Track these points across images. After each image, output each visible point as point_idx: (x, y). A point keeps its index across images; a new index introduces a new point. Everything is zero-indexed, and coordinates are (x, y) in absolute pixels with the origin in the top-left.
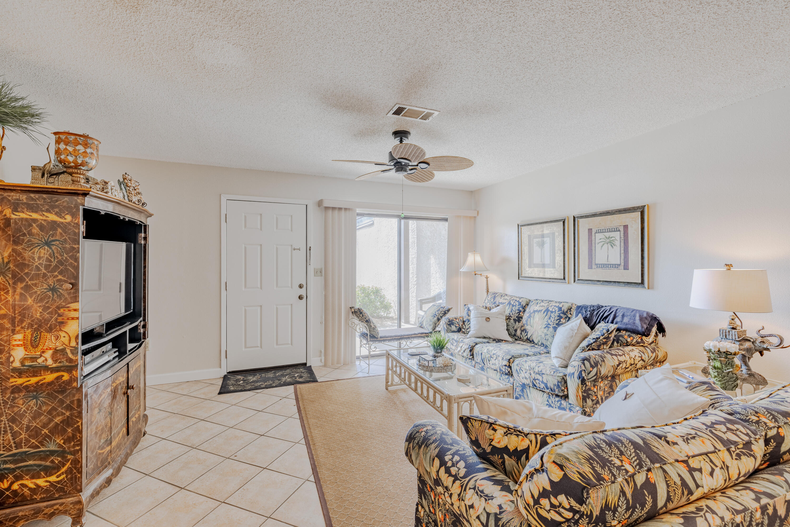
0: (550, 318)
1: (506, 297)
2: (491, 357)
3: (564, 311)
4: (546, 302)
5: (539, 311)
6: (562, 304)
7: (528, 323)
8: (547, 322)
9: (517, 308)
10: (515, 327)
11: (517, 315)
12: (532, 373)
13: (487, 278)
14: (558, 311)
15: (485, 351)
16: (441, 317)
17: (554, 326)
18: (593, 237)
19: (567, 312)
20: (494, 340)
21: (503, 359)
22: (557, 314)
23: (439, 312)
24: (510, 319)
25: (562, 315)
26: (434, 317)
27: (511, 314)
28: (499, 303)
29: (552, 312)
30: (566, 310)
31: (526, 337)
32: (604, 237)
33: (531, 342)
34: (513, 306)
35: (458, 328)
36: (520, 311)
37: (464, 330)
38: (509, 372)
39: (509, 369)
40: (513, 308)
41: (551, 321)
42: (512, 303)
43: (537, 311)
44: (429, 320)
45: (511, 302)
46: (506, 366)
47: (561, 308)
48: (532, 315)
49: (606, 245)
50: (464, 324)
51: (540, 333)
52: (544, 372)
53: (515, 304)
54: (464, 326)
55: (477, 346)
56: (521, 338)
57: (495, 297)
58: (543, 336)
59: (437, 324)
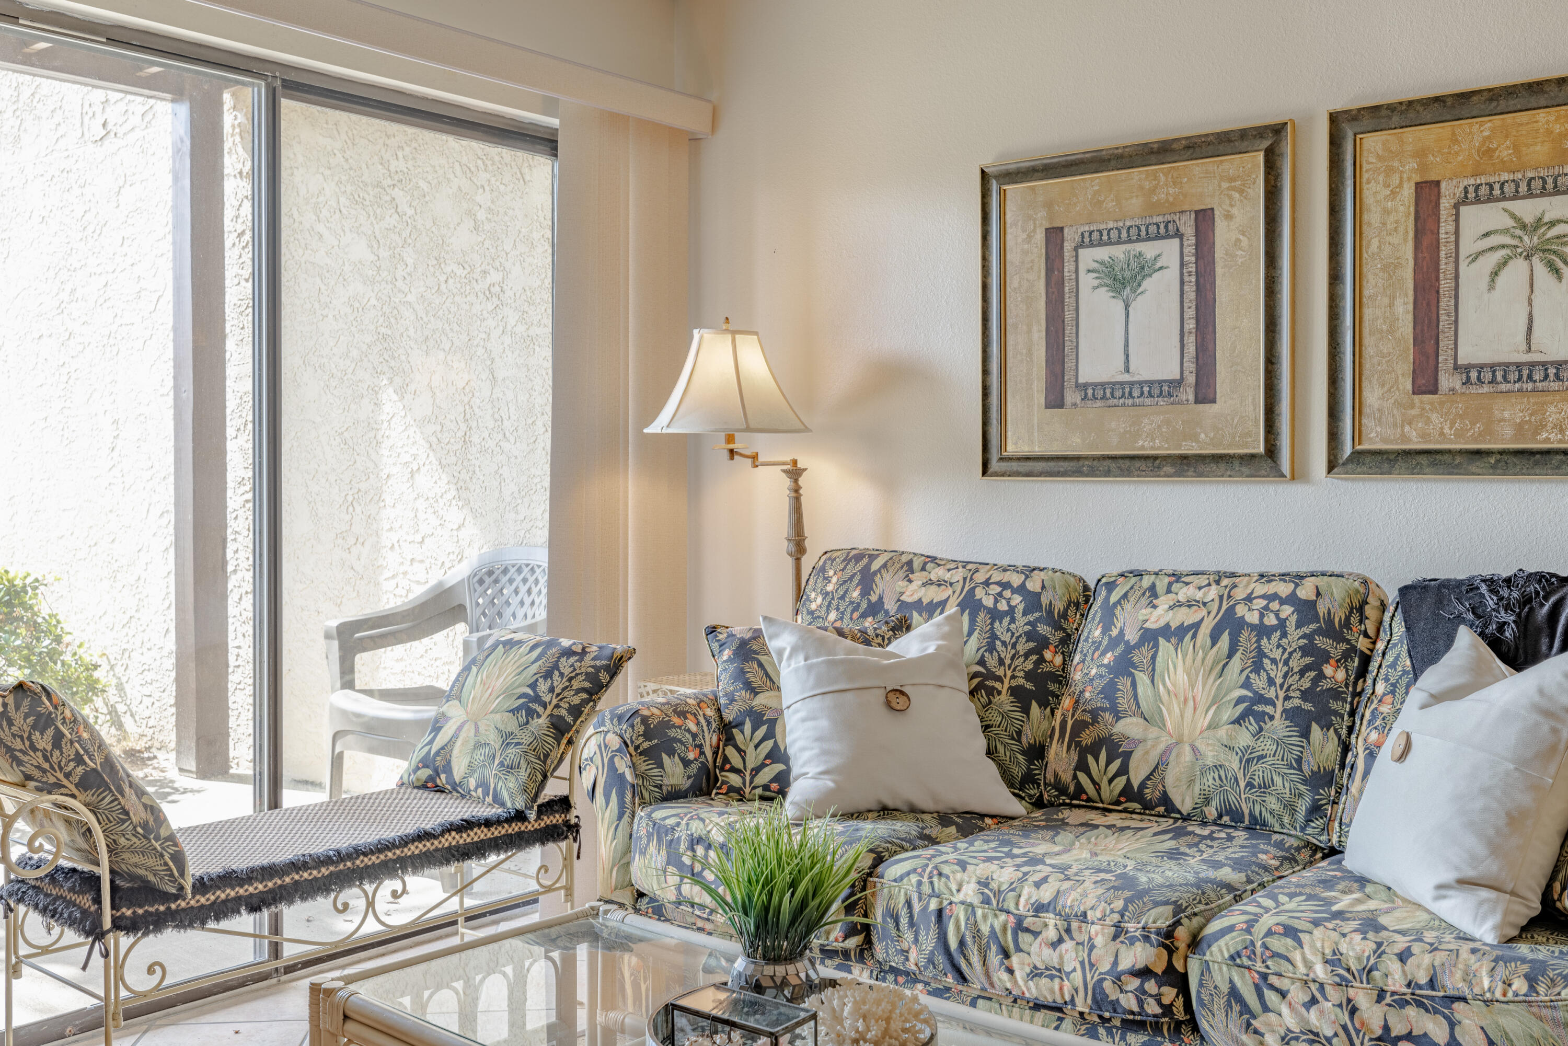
0: (1258, 667)
1: (938, 573)
2: (1020, 927)
3: (1329, 620)
4: (1203, 580)
5: (1178, 634)
6: (1309, 583)
7: (1123, 703)
8: (1247, 685)
9: (1021, 624)
10: (1027, 730)
11: (1029, 666)
12: (1363, 998)
13: (795, 473)
14: (1299, 625)
15: (970, 892)
16: (576, 711)
17: (1289, 705)
19: (1347, 624)
20: (944, 819)
21: (1119, 932)
22: (1295, 636)
23: (558, 683)
24: (991, 691)
25: (1322, 642)
26: (531, 713)
27: (992, 662)
28: (903, 605)
29: (1262, 631)
30: (1339, 615)
31: (1120, 782)
32: (1510, 223)
33: (1147, 807)
34: (995, 615)
35: (694, 769)
36: (1043, 643)
37: (734, 780)
38: (1167, 1010)
39: (1169, 994)
40: (1000, 628)
41: (1271, 682)
42: (989, 602)
43: (1166, 631)
44: (493, 739)
45: (979, 593)
46: (1144, 973)
47: (1312, 605)
48: (1141, 656)
49: (1519, 267)
50: (730, 740)
51: (1210, 756)
52: (1453, 983)
53: (1003, 606)
54: (730, 752)
55: (893, 870)
56: (1080, 789)
57: (867, 581)
58: (1234, 764)
59: (555, 755)
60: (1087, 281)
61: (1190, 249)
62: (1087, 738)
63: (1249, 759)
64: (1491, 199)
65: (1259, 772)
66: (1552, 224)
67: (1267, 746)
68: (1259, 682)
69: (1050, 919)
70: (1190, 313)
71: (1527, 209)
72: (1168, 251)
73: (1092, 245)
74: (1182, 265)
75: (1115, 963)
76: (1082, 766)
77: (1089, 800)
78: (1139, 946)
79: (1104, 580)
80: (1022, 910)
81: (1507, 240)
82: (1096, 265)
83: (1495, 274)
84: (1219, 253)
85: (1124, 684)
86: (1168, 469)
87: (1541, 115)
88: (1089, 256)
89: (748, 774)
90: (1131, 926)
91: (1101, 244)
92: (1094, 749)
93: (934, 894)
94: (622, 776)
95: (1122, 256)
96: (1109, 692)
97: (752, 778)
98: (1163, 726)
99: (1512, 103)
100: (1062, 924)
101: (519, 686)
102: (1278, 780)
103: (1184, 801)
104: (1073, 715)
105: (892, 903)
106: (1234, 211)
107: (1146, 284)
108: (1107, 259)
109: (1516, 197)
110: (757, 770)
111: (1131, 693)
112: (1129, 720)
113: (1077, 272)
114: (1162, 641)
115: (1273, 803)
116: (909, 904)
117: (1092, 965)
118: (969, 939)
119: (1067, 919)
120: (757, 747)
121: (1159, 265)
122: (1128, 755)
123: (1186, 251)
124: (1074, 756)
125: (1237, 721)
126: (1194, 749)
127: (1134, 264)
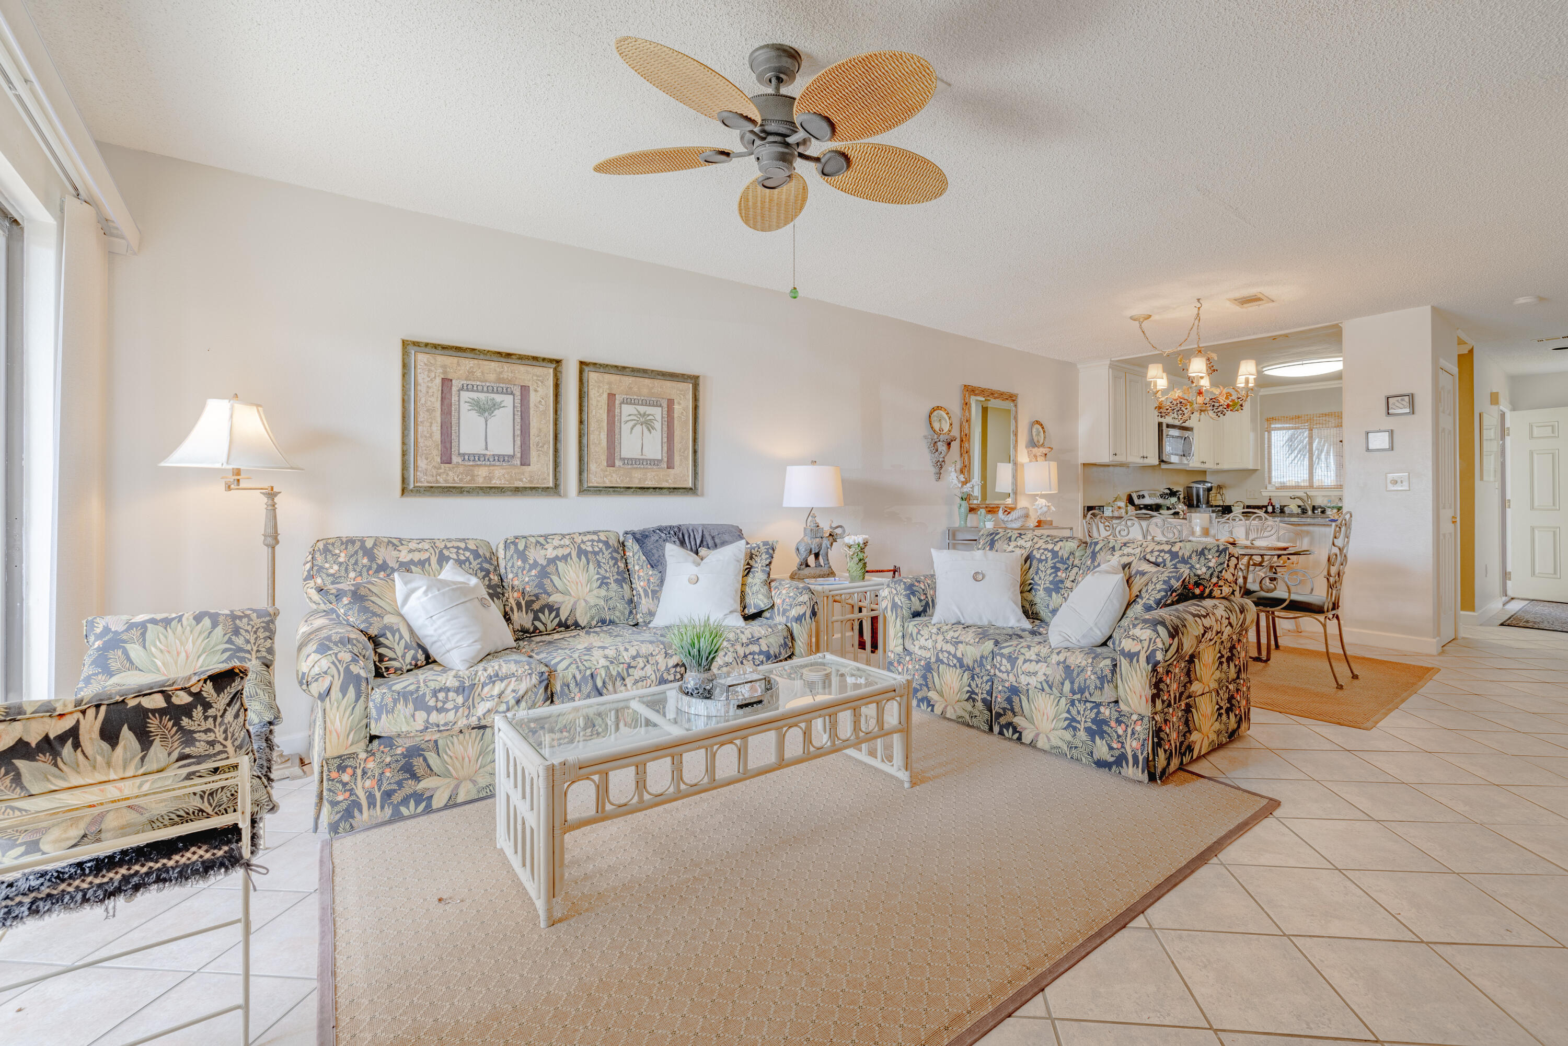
18: (617, 411)
31: (557, 620)
32: (637, 413)
51: (592, 601)
60: (464, 407)
61: (518, 401)
62: (536, 606)
63: (607, 600)
64: (631, 404)
65: (611, 603)
66: (649, 415)
67: (612, 594)
68: (602, 572)
69: (640, 660)
70: (518, 427)
71: (642, 409)
72: (508, 400)
73: (467, 390)
74: (514, 407)
75: (667, 666)
76: (536, 618)
77: (540, 632)
78: (674, 657)
79: (508, 541)
80: (628, 661)
81: (635, 418)
82: (470, 400)
83: (632, 429)
84: (532, 405)
85: (547, 582)
86: (509, 493)
87: (646, 380)
88: (465, 395)
89: (400, 659)
90: (670, 652)
91: (472, 391)
92: (542, 610)
93: (587, 669)
94: (358, 676)
95: (484, 398)
96: (540, 585)
97: (404, 660)
98: (570, 595)
99: (638, 374)
100: (645, 660)
101: (216, 645)
102: (618, 605)
103: (583, 622)
104: (524, 599)
105: (565, 680)
106: (538, 389)
107: (496, 412)
108: (476, 398)
109: (638, 404)
110: (404, 656)
111: (552, 585)
112: (554, 595)
113: (459, 401)
114: (558, 562)
115: (618, 614)
116: (574, 677)
117: (658, 670)
118: (607, 680)
119: (646, 657)
120: (398, 644)
121: (502, 405)
122: (558, 609)
123: (516, 401)
124: (531, 615)
125: (599, 587)
126: (585, 601)
127: (490, 403)
